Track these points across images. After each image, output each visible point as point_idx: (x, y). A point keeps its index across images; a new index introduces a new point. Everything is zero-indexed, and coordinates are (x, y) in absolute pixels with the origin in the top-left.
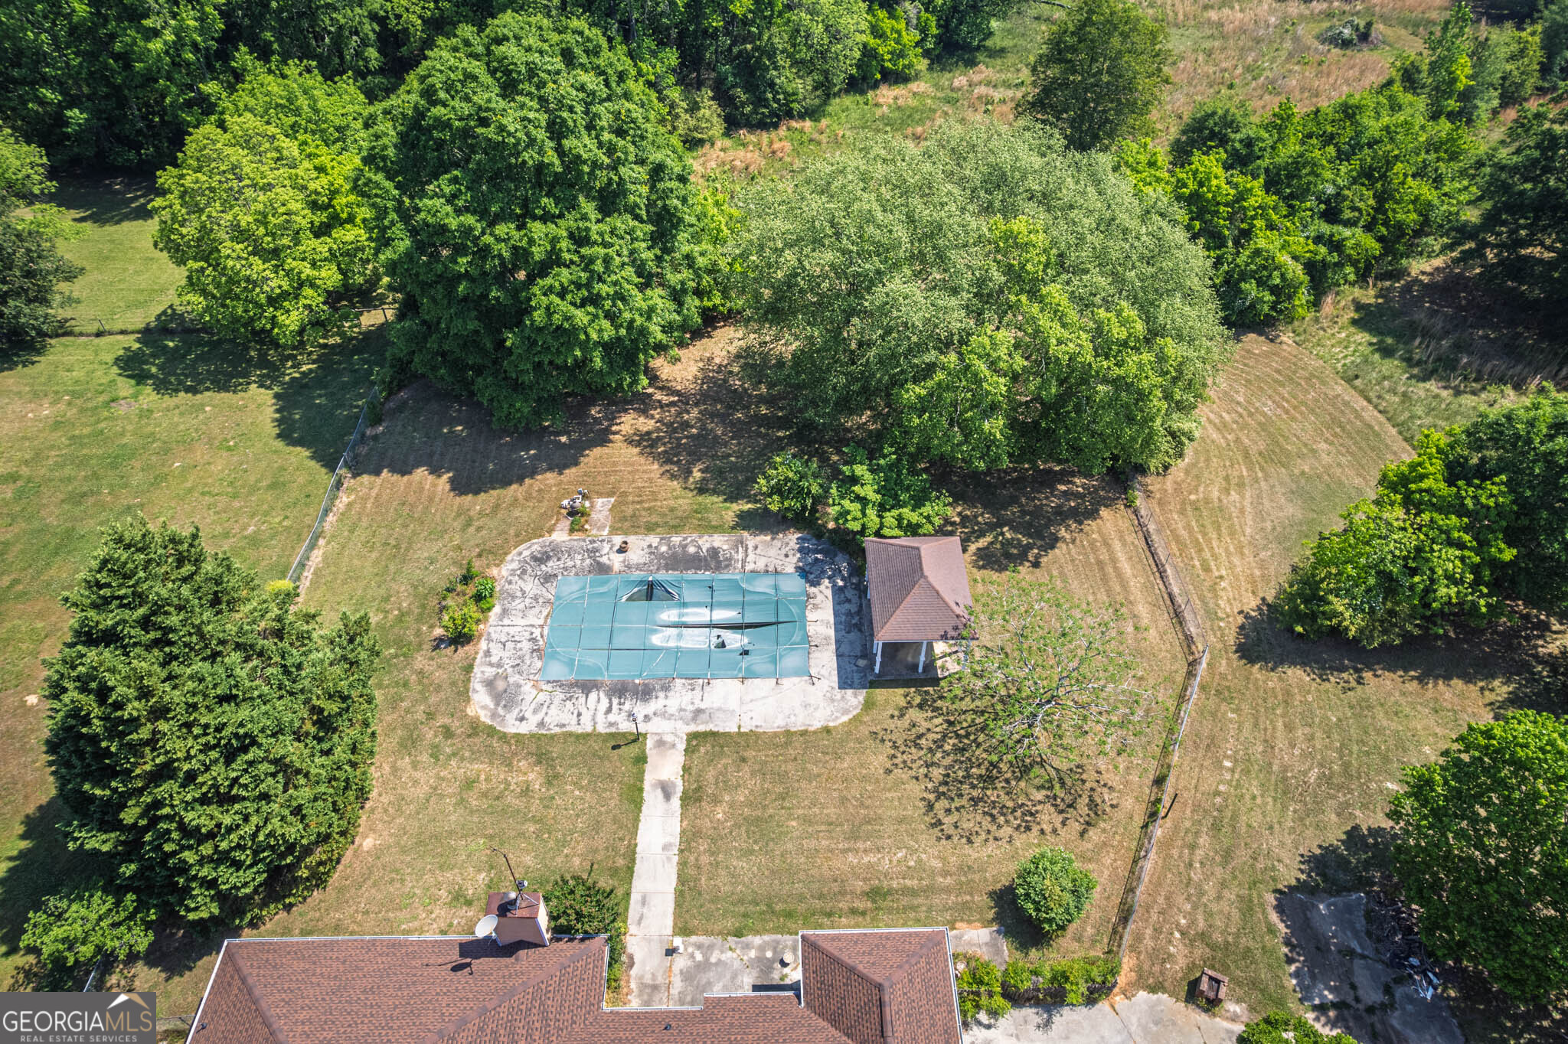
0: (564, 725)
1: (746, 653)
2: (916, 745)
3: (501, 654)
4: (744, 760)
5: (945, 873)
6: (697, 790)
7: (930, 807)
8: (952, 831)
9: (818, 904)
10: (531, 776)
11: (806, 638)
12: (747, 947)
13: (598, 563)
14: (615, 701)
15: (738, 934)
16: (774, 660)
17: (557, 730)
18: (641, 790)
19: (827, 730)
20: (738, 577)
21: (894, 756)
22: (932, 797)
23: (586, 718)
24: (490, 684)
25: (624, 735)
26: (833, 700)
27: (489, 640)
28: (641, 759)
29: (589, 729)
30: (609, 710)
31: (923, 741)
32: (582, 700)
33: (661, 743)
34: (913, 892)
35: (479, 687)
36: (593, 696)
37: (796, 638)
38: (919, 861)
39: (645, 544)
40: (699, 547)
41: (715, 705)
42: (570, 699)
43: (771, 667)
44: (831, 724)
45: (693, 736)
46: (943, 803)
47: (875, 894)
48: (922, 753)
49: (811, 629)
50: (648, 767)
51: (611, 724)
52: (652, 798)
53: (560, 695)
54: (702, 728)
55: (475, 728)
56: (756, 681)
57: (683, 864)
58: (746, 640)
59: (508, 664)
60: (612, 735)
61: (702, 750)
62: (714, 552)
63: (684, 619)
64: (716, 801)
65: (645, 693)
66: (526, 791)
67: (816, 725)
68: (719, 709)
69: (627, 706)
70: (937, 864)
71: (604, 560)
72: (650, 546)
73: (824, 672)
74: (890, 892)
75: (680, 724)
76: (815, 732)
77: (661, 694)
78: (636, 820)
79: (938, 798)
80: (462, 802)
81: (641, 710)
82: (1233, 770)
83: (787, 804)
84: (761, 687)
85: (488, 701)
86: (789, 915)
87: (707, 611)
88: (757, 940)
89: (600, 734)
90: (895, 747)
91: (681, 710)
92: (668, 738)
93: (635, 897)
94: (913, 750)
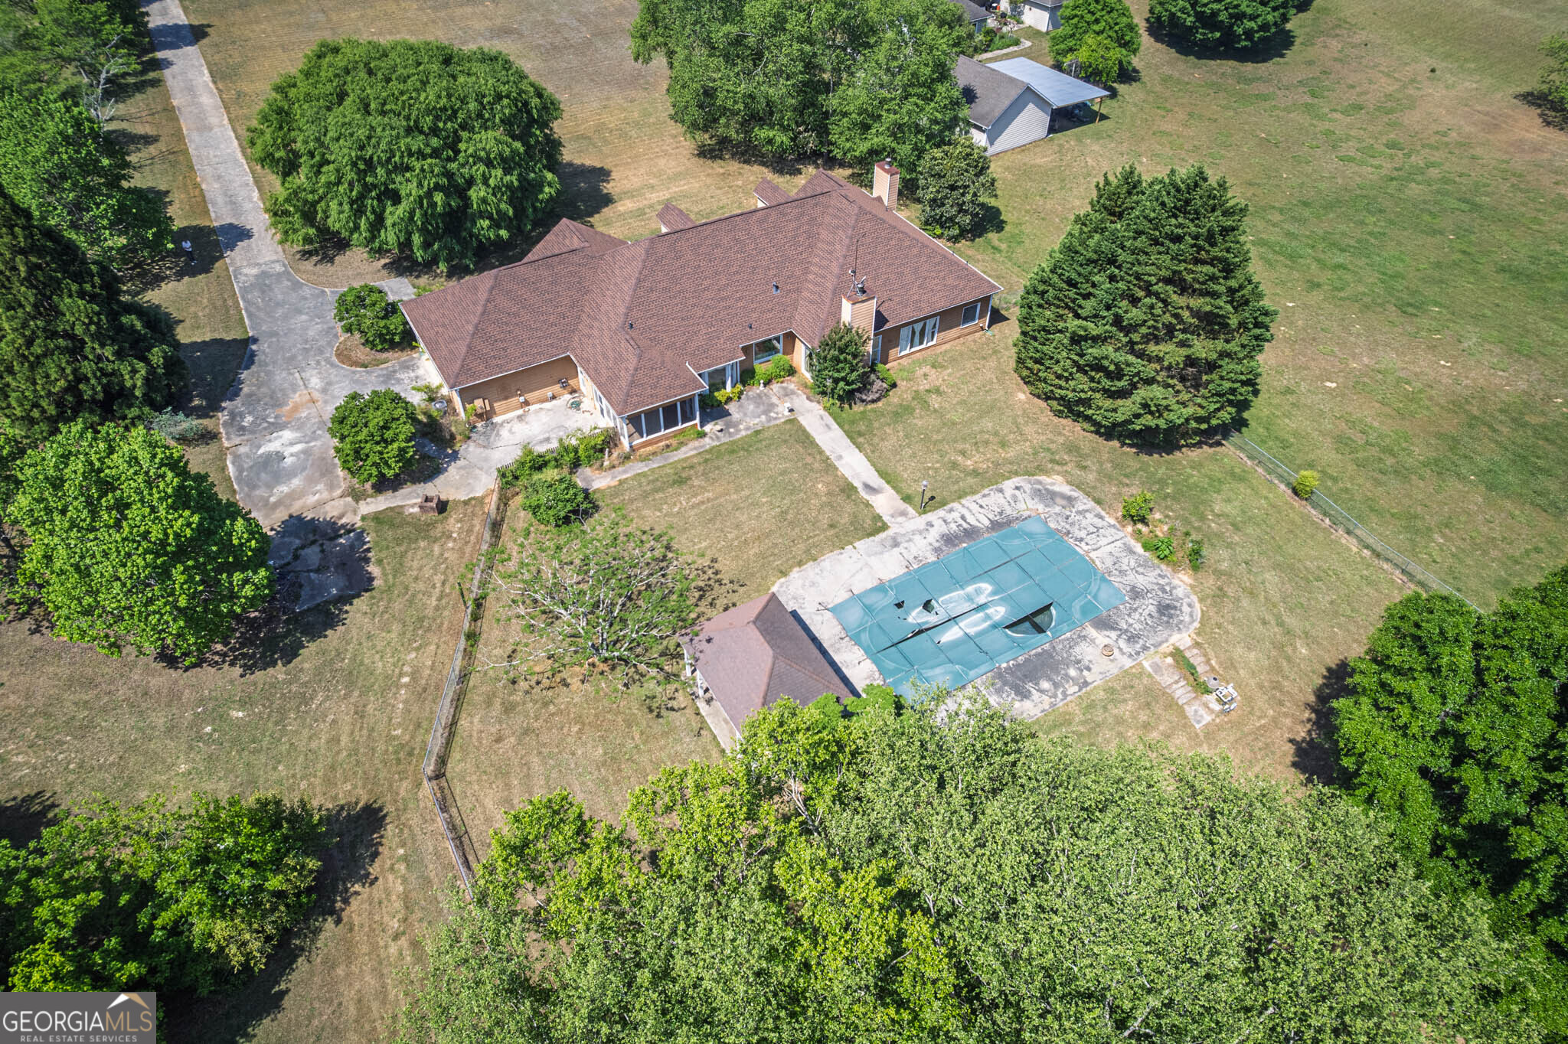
0: (984, 496)
1: (899, 605)
2: (700, 589)
3: (1089, 521)
4: (832, 526)
5: (637, 510)
6: (849, 497)
7: (668, 548)
8: (644, 538)
9: (716, 463)
10: (969, 463)
11: (856, 640)
12: (747, 429)
13: (1114, 629)
14: (965, 525)
15: (757, 432)
16: (868, 609)
17: (986, 491)
18: (888, 482)
19: (784, 574)
20: (972, 673)
21: (716, 573)
22: (670, 555)
23: (975, 508)
24: (1070, 500)
25: (936, 508)
26: (794, 598)
27: (1110, 526)
28: (907, 499)
29: (963, 501)
30: (963, 518)
31: (697, 594)
32: (991, 516)
33: (903, 514)
34: (656, 490)
35: (1075, 494)
36: (987, 523)
37: (865, 637)
38: (660, 510)
39: (1095, 669)
40: (1042, 691)
41: (886, 555)
42: (1001, 514)
43: (867, 602)
44: (783, 580)
45: (884, 527)
46: (658, 553)
47: (681, 481)
48: (693, 584)
49: (858, 653)
50: (897, 497)
51: (951, 510)
52: (876, 481)
53: (1009, 511)
54: (883, 535)
55: (1041, 470)
56: (870, 586)
57: (821, 452)
58: (910, 620)
59: (1074, 517)
60: (943, 504)
61: (869, 522)
62: (1024, 695)
63: (981, 615)
64: (829, 494)
65: (949, 540)
66: (963, 453)
67: (795, 573)
68: (881, 553)
69: (953, 526)
70: (646, 512)
71: (1114, 634)
72: (1089, 669)
73: (819, 618)
74: (672, 486)
75: (903, 531)
76: (791, 567)
77: (937, 545)
78: (873, 465)
79: (665, 556)
80: (996, 434)
81: (939, 528)
82: (401, 675)
83: (778, 510)
84: (863, 583)
85: (1056, 488)
86: (733, 452)
87: (972, 631)
88: (744, 433)
89: (953, 501)
90: (719, 582)
91: (910, 540)
92: (900, 519)
93: (835, 426)
94: (702, 584)
